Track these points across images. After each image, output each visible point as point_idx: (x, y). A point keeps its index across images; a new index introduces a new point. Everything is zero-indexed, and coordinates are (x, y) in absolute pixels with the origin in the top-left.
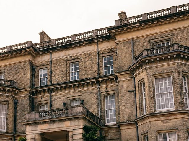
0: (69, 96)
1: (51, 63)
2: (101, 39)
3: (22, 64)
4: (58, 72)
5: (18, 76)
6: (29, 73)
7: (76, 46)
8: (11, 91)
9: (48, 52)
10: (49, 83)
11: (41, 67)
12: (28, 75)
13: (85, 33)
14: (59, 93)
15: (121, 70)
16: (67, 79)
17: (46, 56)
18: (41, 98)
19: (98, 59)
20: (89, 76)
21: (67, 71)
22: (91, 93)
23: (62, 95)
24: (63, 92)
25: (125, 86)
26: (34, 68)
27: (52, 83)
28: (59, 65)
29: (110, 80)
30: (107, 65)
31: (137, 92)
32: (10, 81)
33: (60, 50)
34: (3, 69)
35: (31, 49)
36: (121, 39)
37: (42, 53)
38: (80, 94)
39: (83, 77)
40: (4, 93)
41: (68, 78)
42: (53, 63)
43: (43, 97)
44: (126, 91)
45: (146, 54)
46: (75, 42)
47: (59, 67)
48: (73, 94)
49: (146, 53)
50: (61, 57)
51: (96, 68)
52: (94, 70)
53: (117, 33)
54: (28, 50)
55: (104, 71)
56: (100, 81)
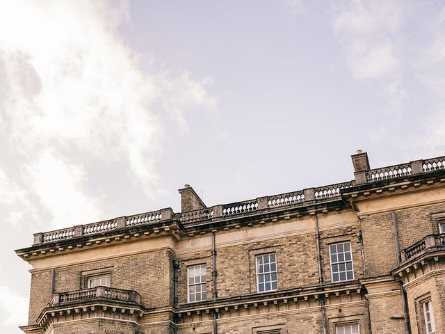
0: (257, 325)
1: (216, 255)
2: (325, 208)
3: (153, 256)
4: (229, 272)
5: (142, 281)
6: (168, 274)
7: (270, 221)
8: (132, 312)
9: (207, 232)
10: (210, 296)
11: (193, 262)
12: (167, 278)
13: (288, 195)
14: (234, 317)
15: (373, 274)
16: (250, 289)
17: (202, 239)
18: (194, 329)
19: (320, 249)
20: (301, 284)
21: (250, 271)
22: (305, 319)
23: (241, 323)
24: (244, 315)
25: (384, 307)
26: (177, 263)
27: (217, 297)
28: (232, 258)
29: (348, 293)
30: (338, 262)
31: (413, 321)
32: (129, 292)
33: (234, 227)
34: (109, 265)
35: (175, 224)
36: (370, 210)
37: (195, 234)
38: (280, 320)
39: (288, 286)
40: (117, 317)
41: (253, 286)
42: (218, 254)
43: (199, 325)
44: (386, 318)
45: (433, 244)
46: (266, 212)
47: (232, 263)
48: (266, 320)
49: (431, 242)
50: (236, 241)
51: (314, 267)
52: (311, 271)
53: (361, 198)
54: (167, 228)
55: (332, 273)
56: (327, 296)
